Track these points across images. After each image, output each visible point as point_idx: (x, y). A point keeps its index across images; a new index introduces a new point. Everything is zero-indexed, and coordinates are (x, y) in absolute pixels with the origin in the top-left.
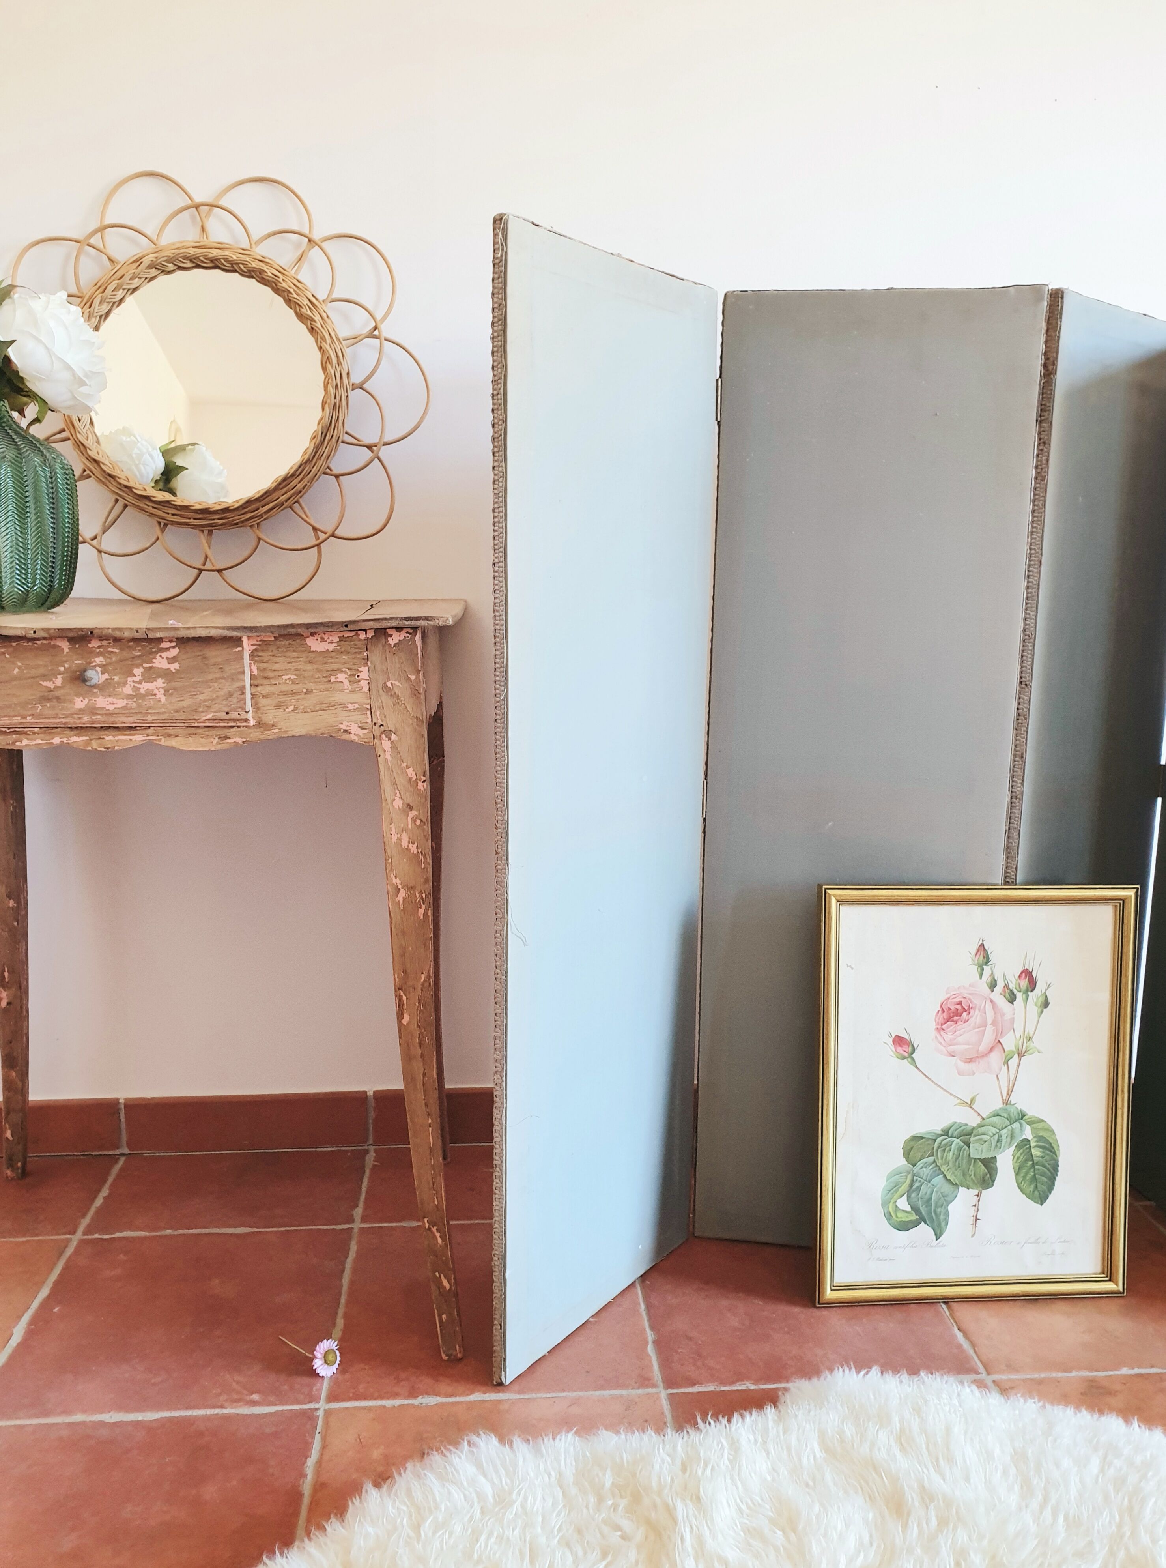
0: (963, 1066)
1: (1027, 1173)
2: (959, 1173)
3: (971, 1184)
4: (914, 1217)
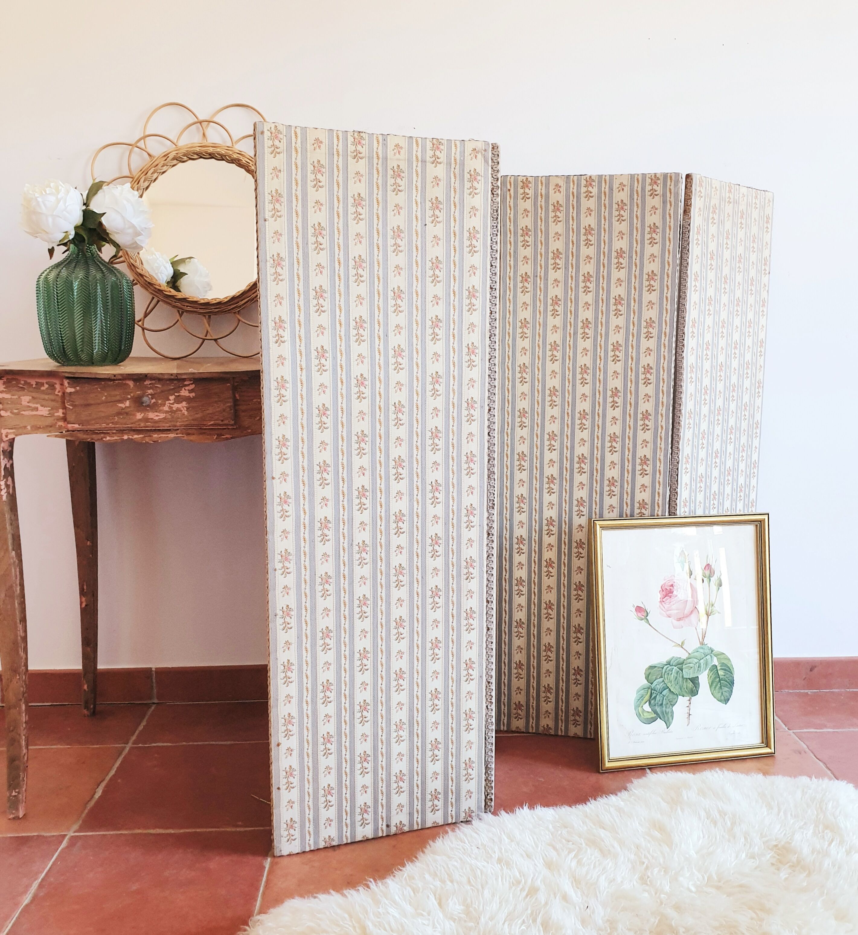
0: (676, 623)
1: (716, 686)
2: (677, 687)
3: (685, 694)
4: (654, 715)
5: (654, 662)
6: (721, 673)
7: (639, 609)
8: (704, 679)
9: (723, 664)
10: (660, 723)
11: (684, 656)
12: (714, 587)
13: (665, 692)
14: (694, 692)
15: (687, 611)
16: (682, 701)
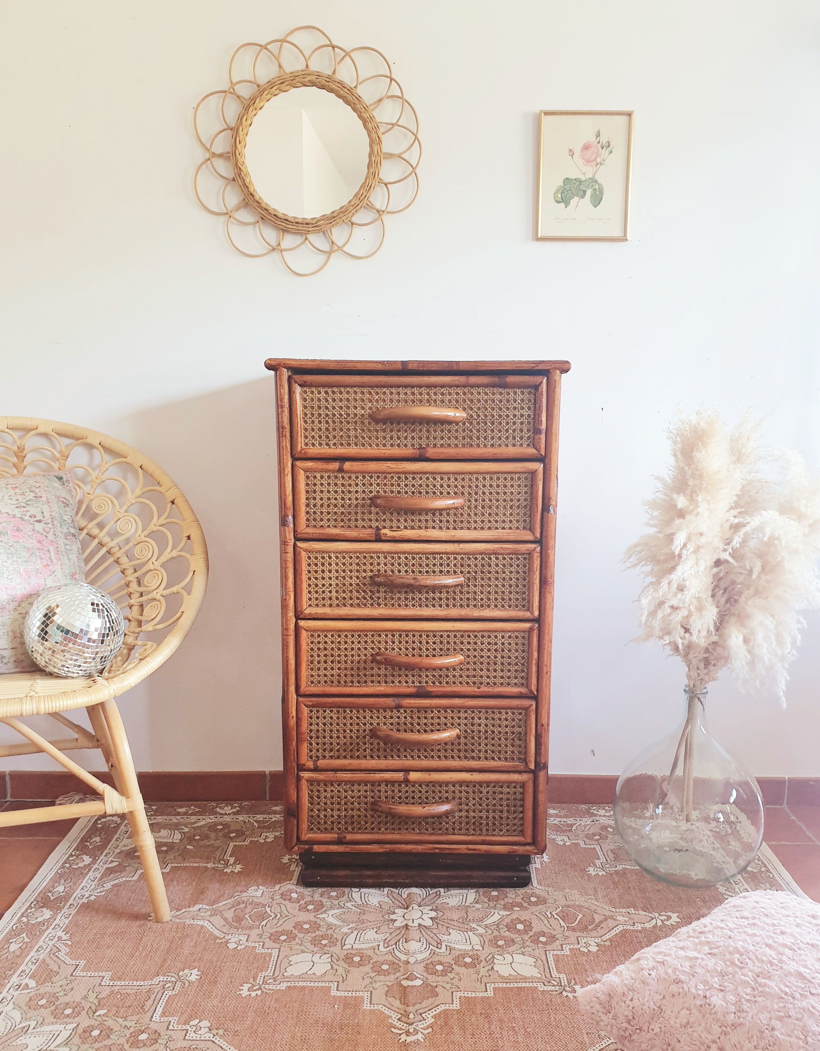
5: (570, 177)
6: (597, 193)
7: (570, 150)
8: (589, 192)
9: (599, 189)
10: (562, 205)
11: (584, 179)
12: (607, 152)
13: (570, 192)
14: (583, 196)
15: (592, 159)
16: (576, 199)
